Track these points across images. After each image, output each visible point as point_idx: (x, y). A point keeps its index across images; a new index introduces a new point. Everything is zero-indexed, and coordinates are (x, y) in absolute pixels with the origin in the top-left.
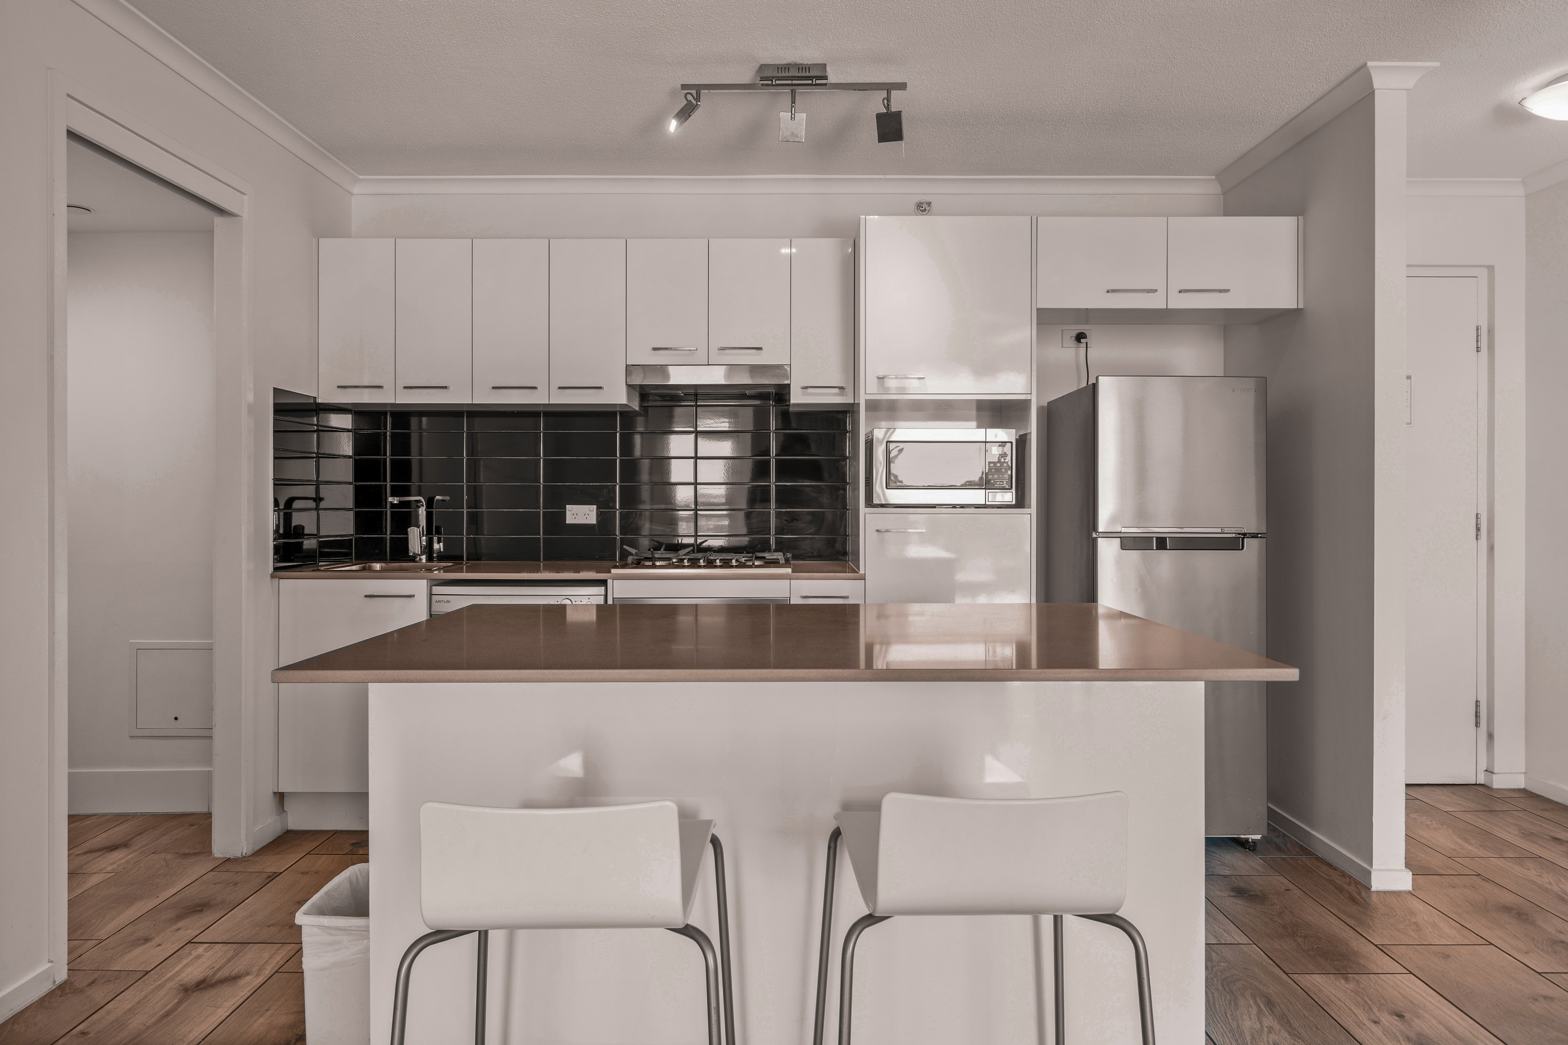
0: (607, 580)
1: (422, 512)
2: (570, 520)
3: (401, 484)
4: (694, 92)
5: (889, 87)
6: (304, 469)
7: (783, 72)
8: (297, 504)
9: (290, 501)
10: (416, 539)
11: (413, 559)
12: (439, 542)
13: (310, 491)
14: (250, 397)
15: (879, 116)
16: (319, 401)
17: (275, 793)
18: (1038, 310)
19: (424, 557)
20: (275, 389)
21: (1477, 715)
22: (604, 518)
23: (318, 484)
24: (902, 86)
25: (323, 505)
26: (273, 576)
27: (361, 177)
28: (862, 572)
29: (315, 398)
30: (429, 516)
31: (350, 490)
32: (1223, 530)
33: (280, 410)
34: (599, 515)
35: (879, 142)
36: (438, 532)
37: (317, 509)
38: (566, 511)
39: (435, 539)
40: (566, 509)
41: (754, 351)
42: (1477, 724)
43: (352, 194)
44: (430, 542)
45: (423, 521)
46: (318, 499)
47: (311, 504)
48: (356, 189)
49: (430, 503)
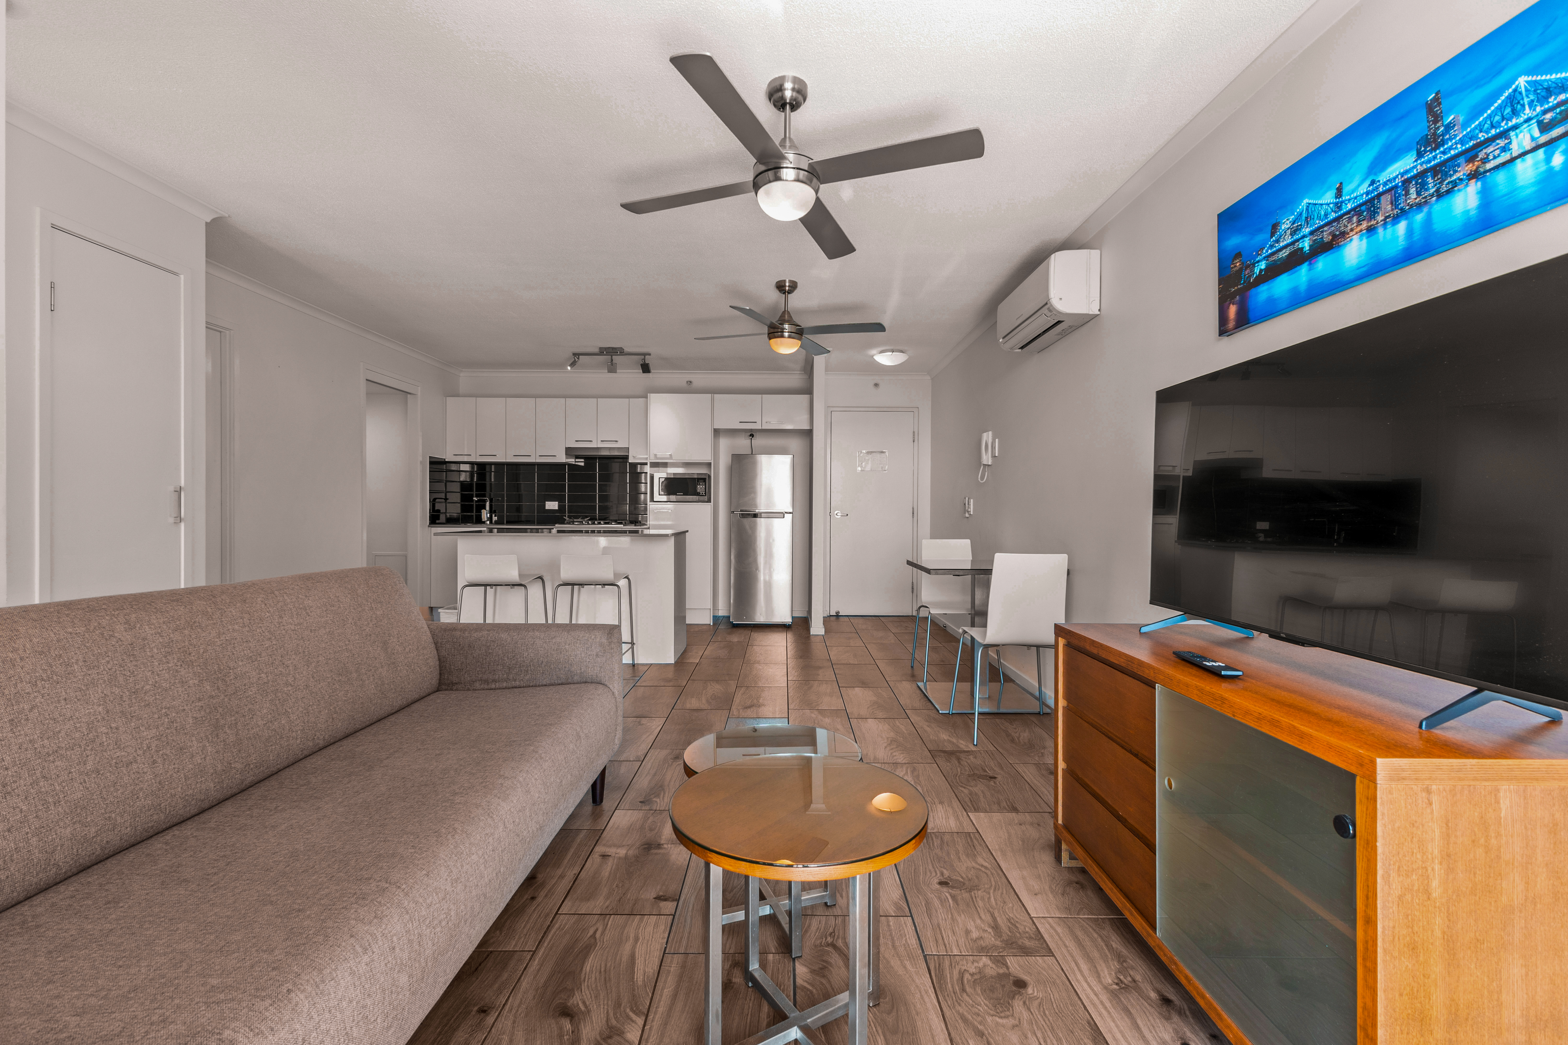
1: (488, 504)
2: (547, 507)
3: (480, 493)
4: (577, 356)
5: (645, 354)
6: (441, 487)
7: (608, 350)
8: (437, 500)
9: (435, 500)
10: (485, 515)
11: (484, 522)
12: (495, 516)
13: (443, 496)
14: (420, 459)
15: (641, 365)
16: (446, 460)
17: (430, 607)
18: (713, 429)
19: (488, 522)
20: (430, 456)
21: (913, 588)
22: (561, 507)
23: (446, 493)
24: (650, 354)
25: (448, 501)
26: (429, 526)
27: (463, 373)
30: (491, 506)
31: (459, 495)
33: (431, 463)
34: (559, 506)
35: (642, 373)
36: (495, 512)
37: (446, 502)
39: (493, 515)
40: (546, 503)
41: (615, 442)
42: (913, 592)
43: (459, 377)
44: (491, 516)
45: (488, 508)
46: (446, 499)
47: (443, 501)
48: (461, 375)
49: (491, 501)
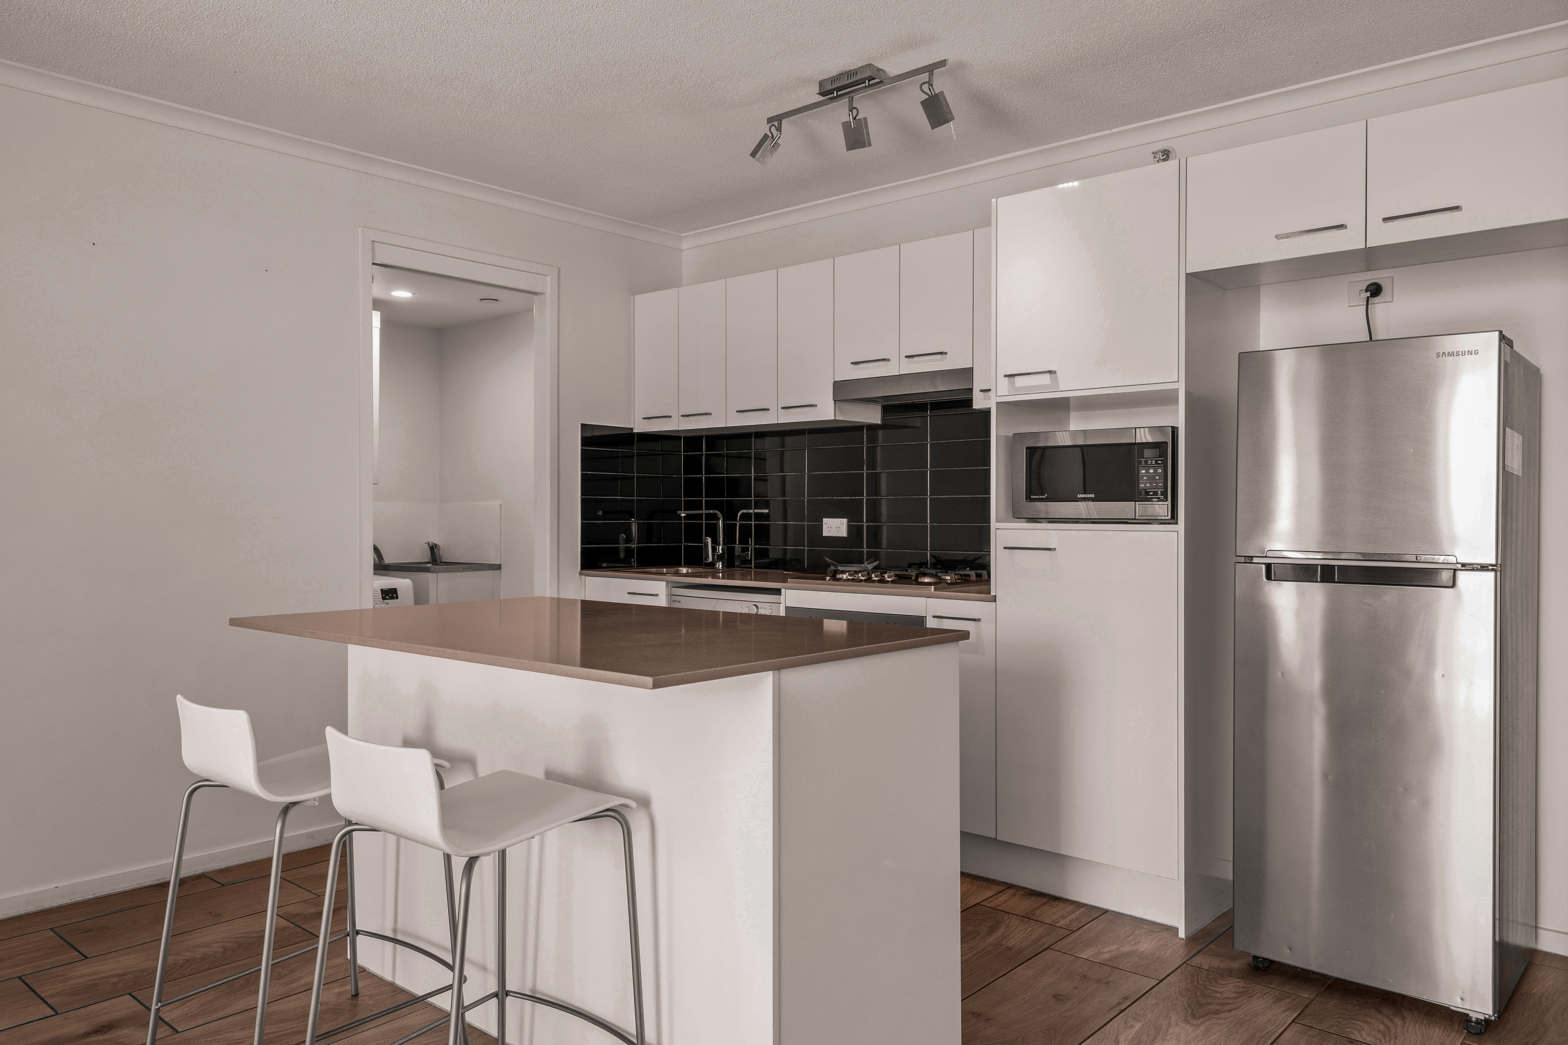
0: (781, 589)
1: (721, 523)
2: (826, 532)
3: (712, 499)
4: (776, 123)
5: (930, 69)
7: (835, 84)
10: (708, 547)
15: (924, 103)
16: (635, 431)
18: (1187, 274)
20: (583, 425)
22: (854, 531)
24: (944, 66)
26: (580, 573)
27: (683, 235)
28: (993, 593)
29: (632, 429)
32: (1419, 558)
33: (590, 442)
34: (850, 528)
35: (932, 129)
38: (823, 524)
40: (822, 522)
41: (939, 356)
43: (682, 250)
45: (721, 532)
48: (684, 245)
